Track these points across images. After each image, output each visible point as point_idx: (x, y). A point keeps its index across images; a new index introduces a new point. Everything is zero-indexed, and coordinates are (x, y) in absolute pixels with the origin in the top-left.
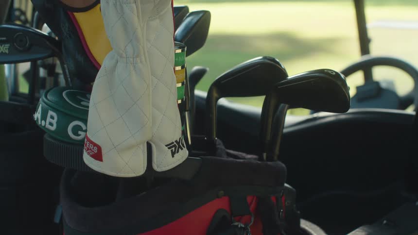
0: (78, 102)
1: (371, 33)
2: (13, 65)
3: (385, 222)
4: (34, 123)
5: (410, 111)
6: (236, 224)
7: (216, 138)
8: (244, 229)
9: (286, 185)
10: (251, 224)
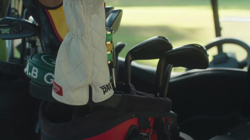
0: (50, 62)
1: (222, 24)
2: (11, 41)
3: (229, 134)
4: (24, 74)
5: (245, 69)
6: (142, 133)
7: (131, 84)
8: (147, 137)
9: (171, 112)
10: (151, 134)
